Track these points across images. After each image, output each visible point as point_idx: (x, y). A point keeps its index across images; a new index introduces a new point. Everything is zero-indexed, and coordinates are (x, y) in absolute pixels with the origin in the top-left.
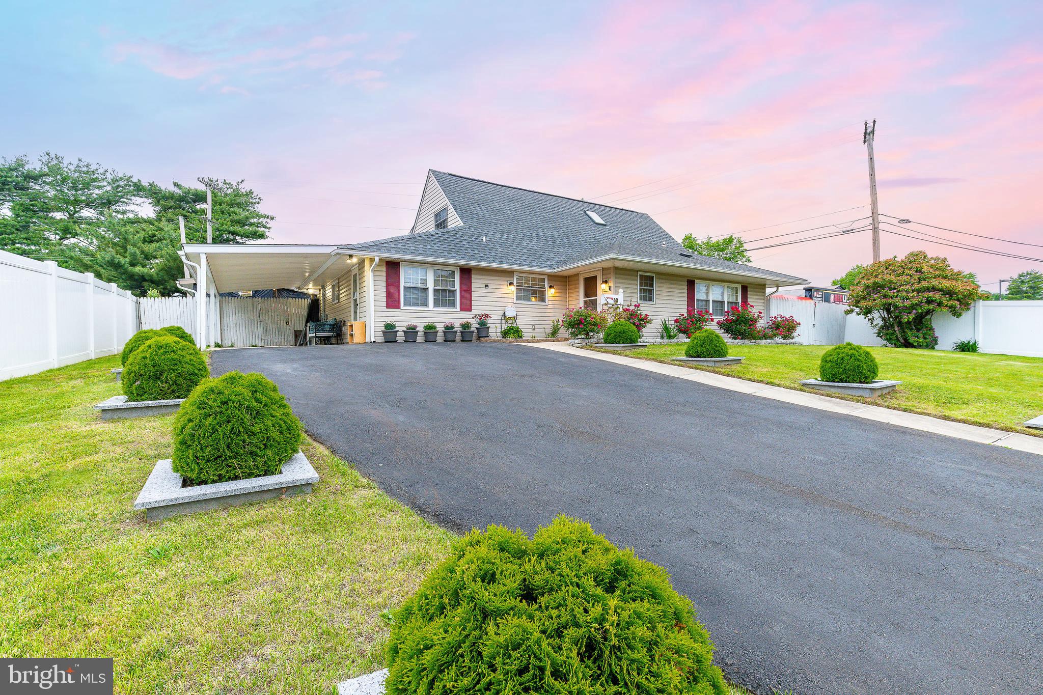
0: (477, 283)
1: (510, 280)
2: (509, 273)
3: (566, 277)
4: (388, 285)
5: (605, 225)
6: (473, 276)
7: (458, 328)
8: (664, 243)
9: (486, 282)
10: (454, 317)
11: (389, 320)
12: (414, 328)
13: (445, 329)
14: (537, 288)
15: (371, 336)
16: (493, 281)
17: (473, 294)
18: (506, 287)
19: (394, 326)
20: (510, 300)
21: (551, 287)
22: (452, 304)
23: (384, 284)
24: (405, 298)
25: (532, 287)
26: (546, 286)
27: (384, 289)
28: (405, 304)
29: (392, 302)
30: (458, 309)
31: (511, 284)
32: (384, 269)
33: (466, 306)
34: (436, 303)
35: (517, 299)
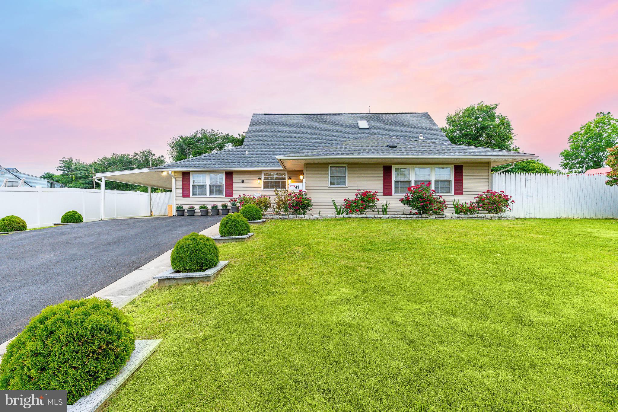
0: (236, 180)
1: (259, 176)
2: (260, 172)
4: (184, 185)
5: (368, 129)
6: (234, 176)
7: (220, 207)
8: (421, 135)
9: (243, 179)
10: (221, 200)
11: (179, 204)
12: (193, 208)
13: (212, 208)
15: (175, 214)
16: (245, 178)
17: (234, 187)
18: (256, 181)
19: (181, 208)
20: (259, 189)
21: (290, 178)
22: (221, 193)
23: (181, 184)
24: (193, 191)
25: (275, 180)
26: (287, 178)
27: (181, 187)
28: (193, 195)
29: (186, 194)
30: (224, 196)
31: (260, 179)
32: (181, 176)
33: (229, 194)
34: (211, 193)
35: (264, 188)
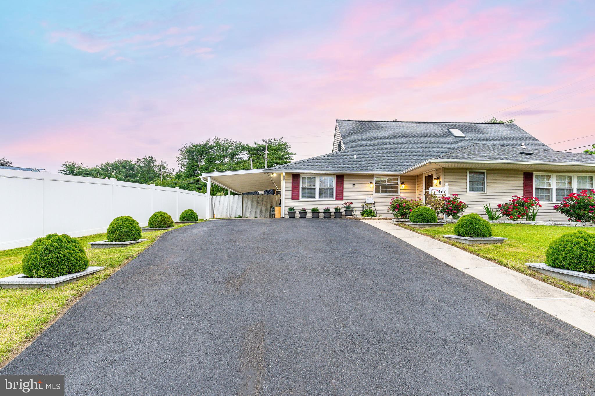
0: (347, 184)
1: (371, 180)
2: (371, 176)
3: (415, 176)
4: (293, 187)
5: (464, 137)
6: (344, 180)
7: (332, 210)
8: (523, 144)
9: (354, 183)
10: (332, 204)
11: (291, 206)
12: (305, 210)
13: (324, 211)
14: (391, 184)
15: (283, 215)
16: (357, 182)
17: (344, 190)
18: (368, 185)
19: (293, 209)
20: (371, 193)
21: (402, 183)
22: (331, 196)
23: (291, 186)
24: (302, 194)
25: (387, 184)
26: (399, 183)
27: (291, 189)
28: (302, 197)
29: (295, 196)
30: (334, 199)
31: (371, 183)
32: (291, 179)
33: (340, 197)
34: (321, 196)
35: (376, 192)
